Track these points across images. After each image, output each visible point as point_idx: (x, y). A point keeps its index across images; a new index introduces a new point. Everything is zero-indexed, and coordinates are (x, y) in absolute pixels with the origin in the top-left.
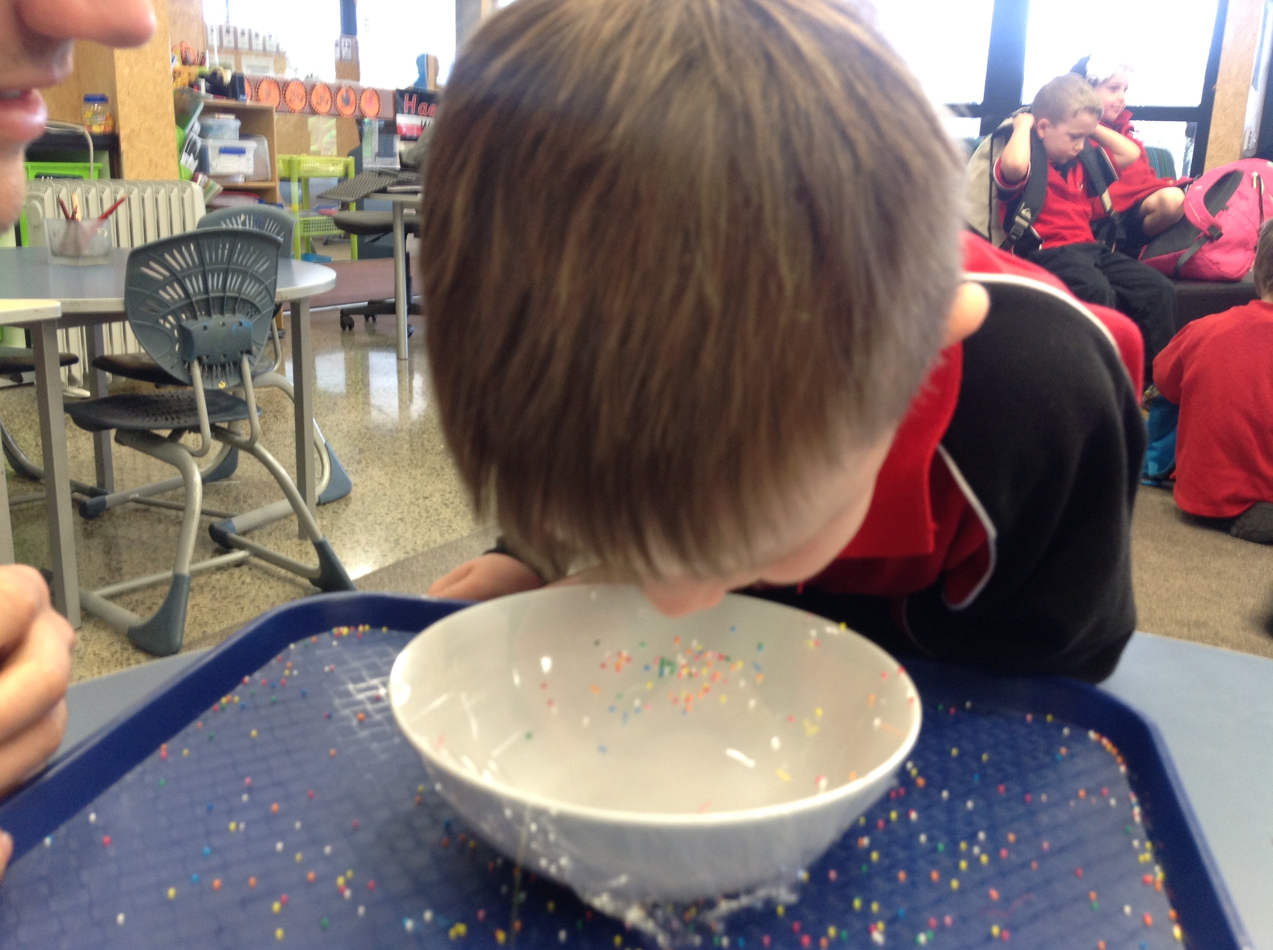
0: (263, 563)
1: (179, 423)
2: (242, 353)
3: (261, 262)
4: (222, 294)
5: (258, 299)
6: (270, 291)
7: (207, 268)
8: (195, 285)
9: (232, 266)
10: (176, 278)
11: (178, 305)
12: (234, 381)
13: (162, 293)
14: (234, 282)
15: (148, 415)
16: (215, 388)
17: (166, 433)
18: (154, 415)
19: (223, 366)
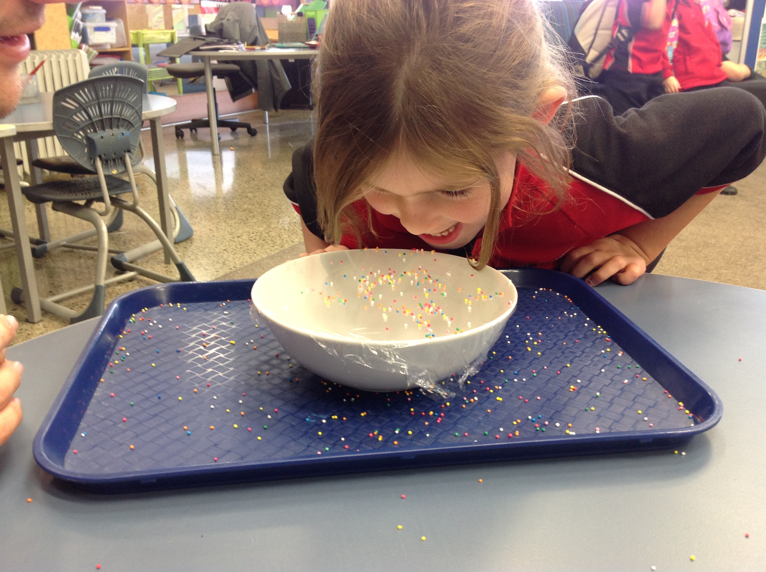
0: (145, 278)
1: (90, 196)
2: (125, 152)
3: (132, 97)
4: (110, 116)
5: (132, 118)
6: (139, 113)
7: (100, 101)
8: (94, 112)
9: (116, 99)
10: (83, 108)
11: (86, 124)
12: (122, 169)
13: (75, 117)
14: (117, 109)
15: (71, 192)
16: (110, 174)
17: (82, 203)
18: (74, 192)
19: (114, 160)
